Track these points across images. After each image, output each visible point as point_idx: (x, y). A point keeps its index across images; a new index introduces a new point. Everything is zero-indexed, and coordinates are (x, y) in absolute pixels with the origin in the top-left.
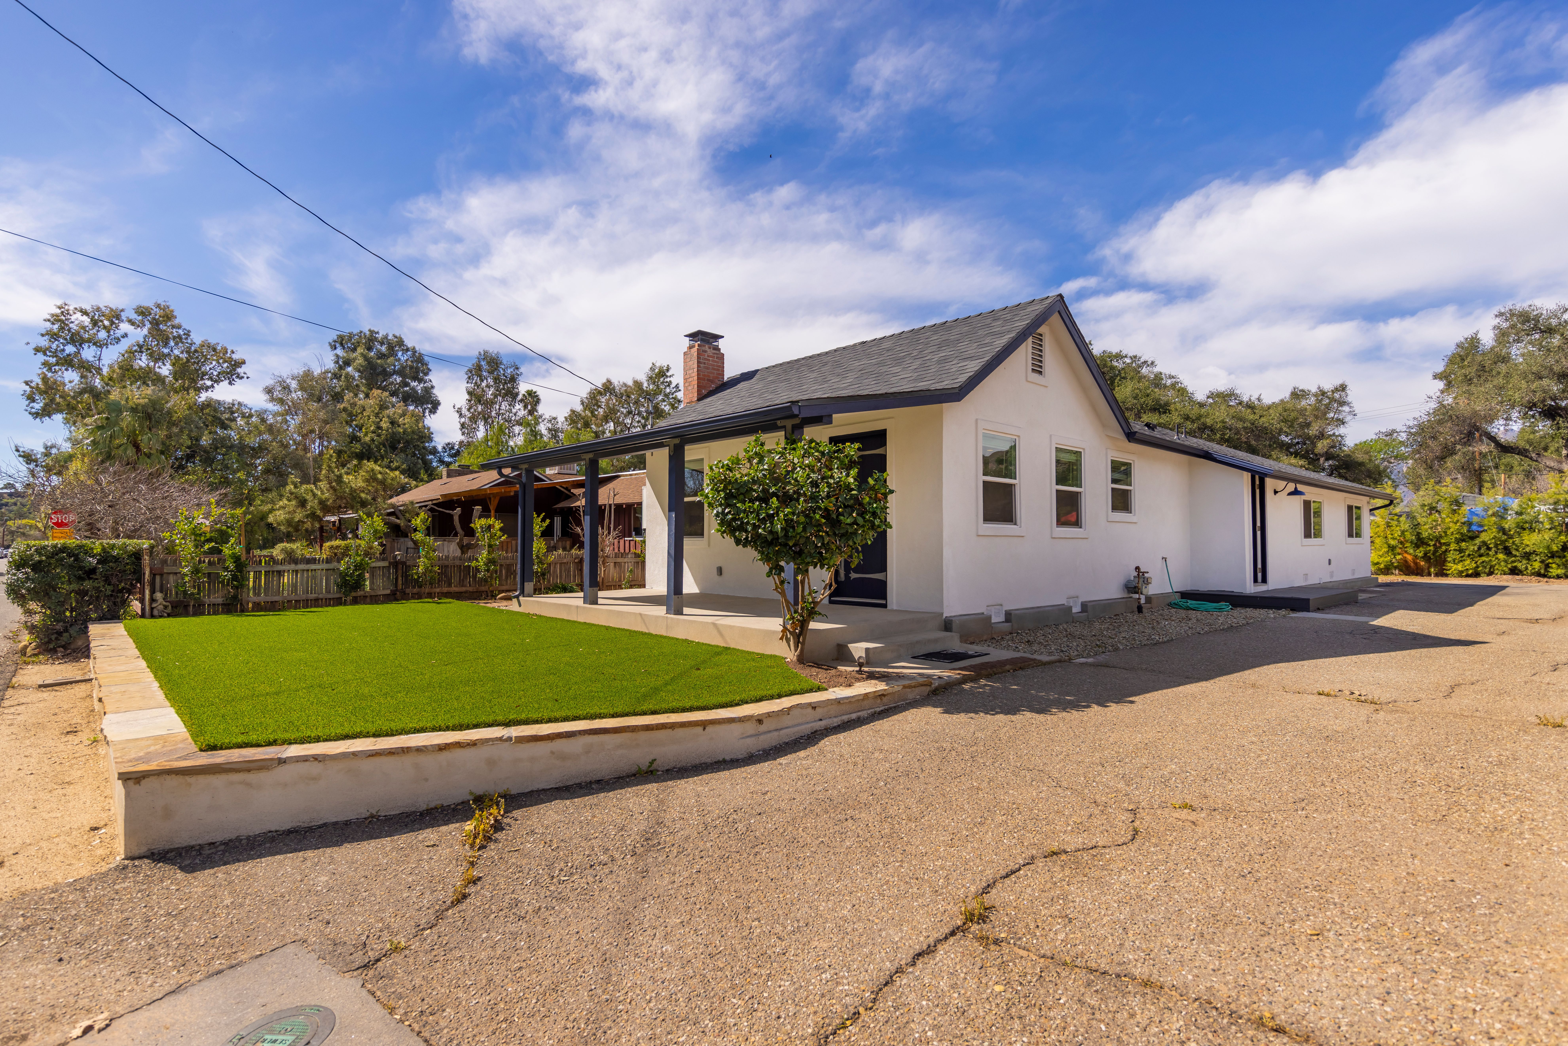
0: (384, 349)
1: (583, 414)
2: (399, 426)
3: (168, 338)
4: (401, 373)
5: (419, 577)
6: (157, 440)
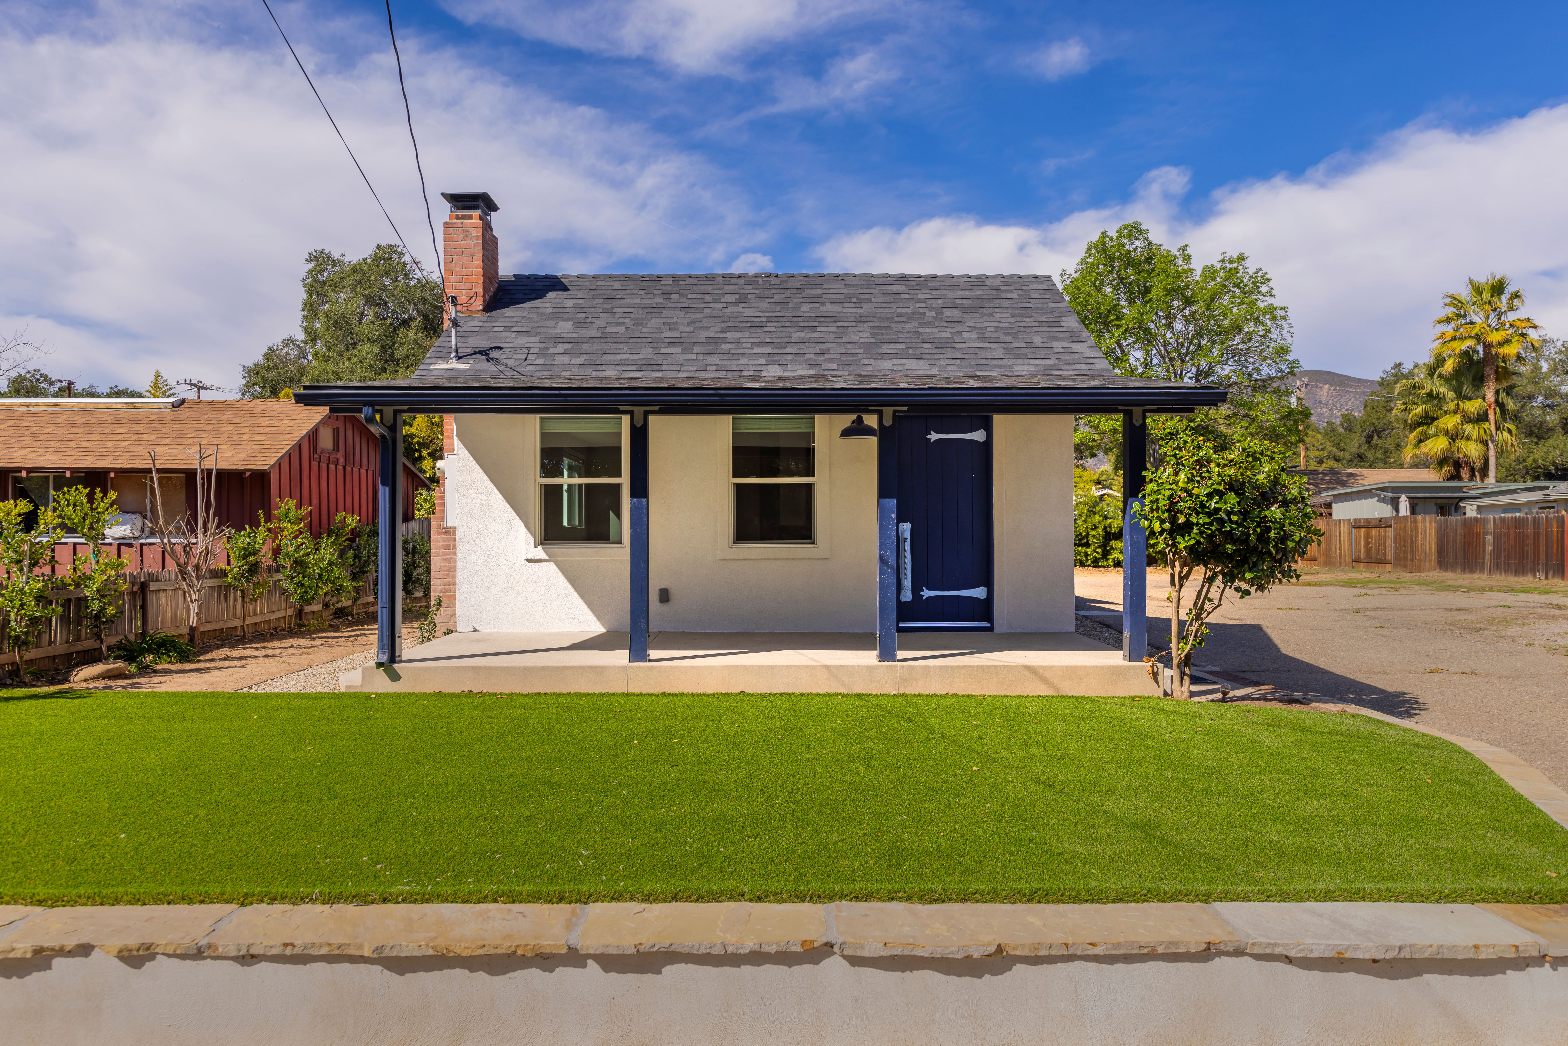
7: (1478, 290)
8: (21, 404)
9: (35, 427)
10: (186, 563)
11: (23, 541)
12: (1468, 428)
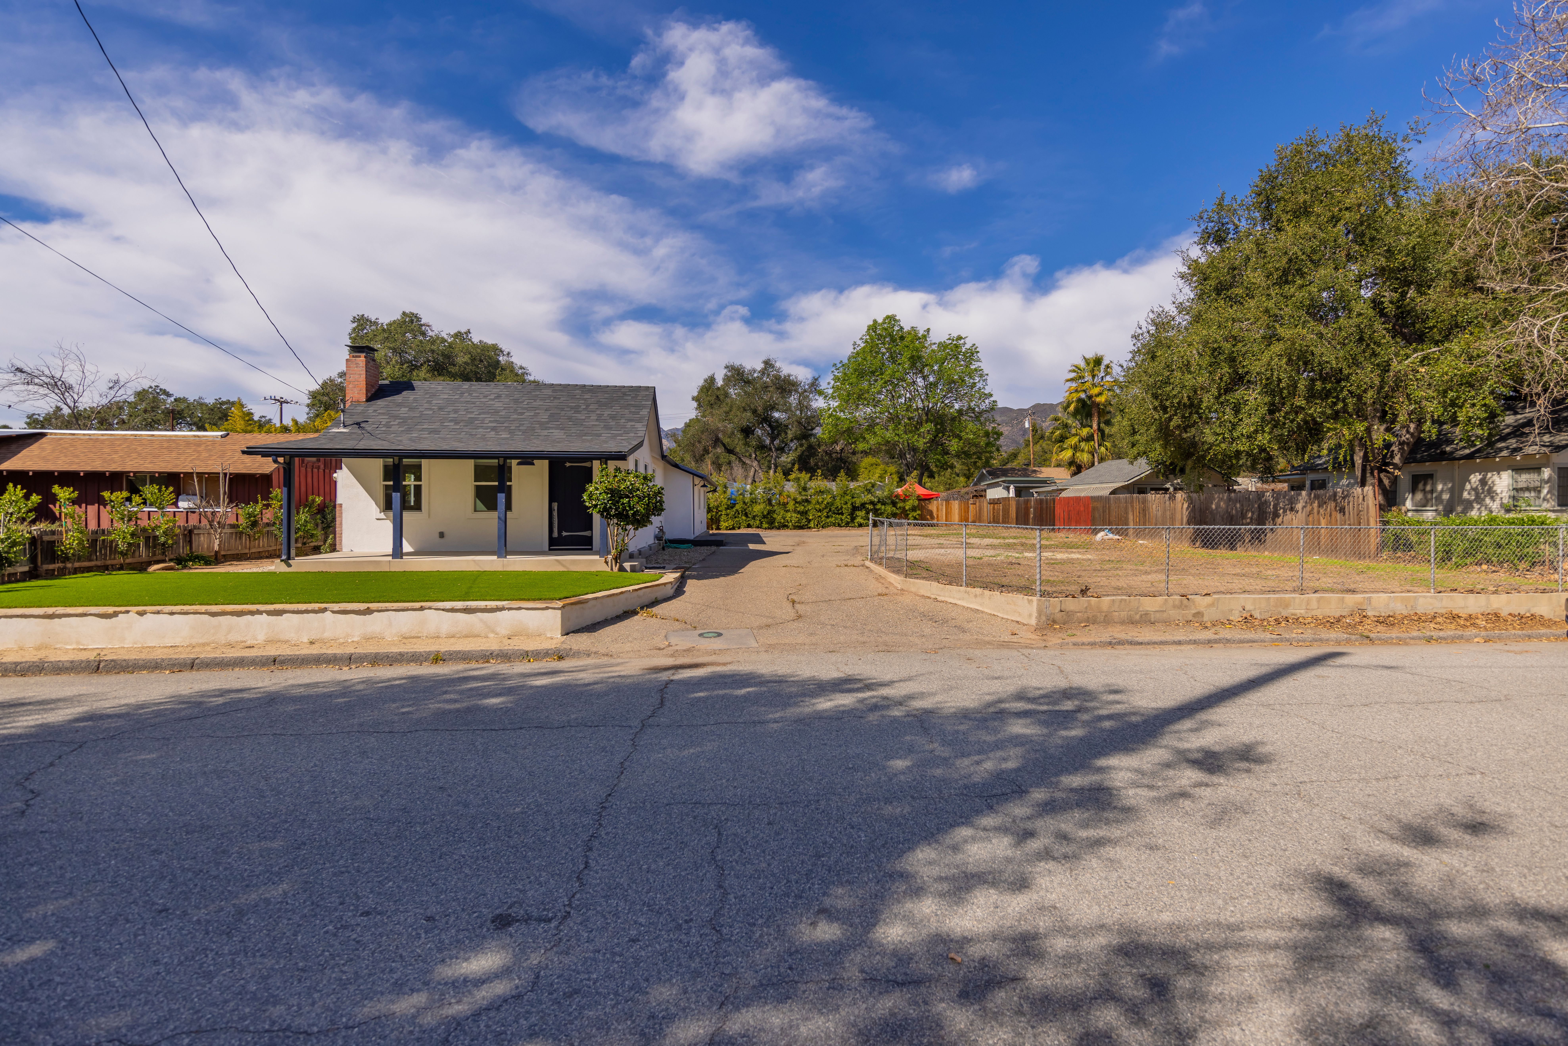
5: (69, 552)
7: (1087, 361)
8: (132, 435)
9: (139, 448)
10: (213, 521)
11: (124, 510)
12: (1083, 444)
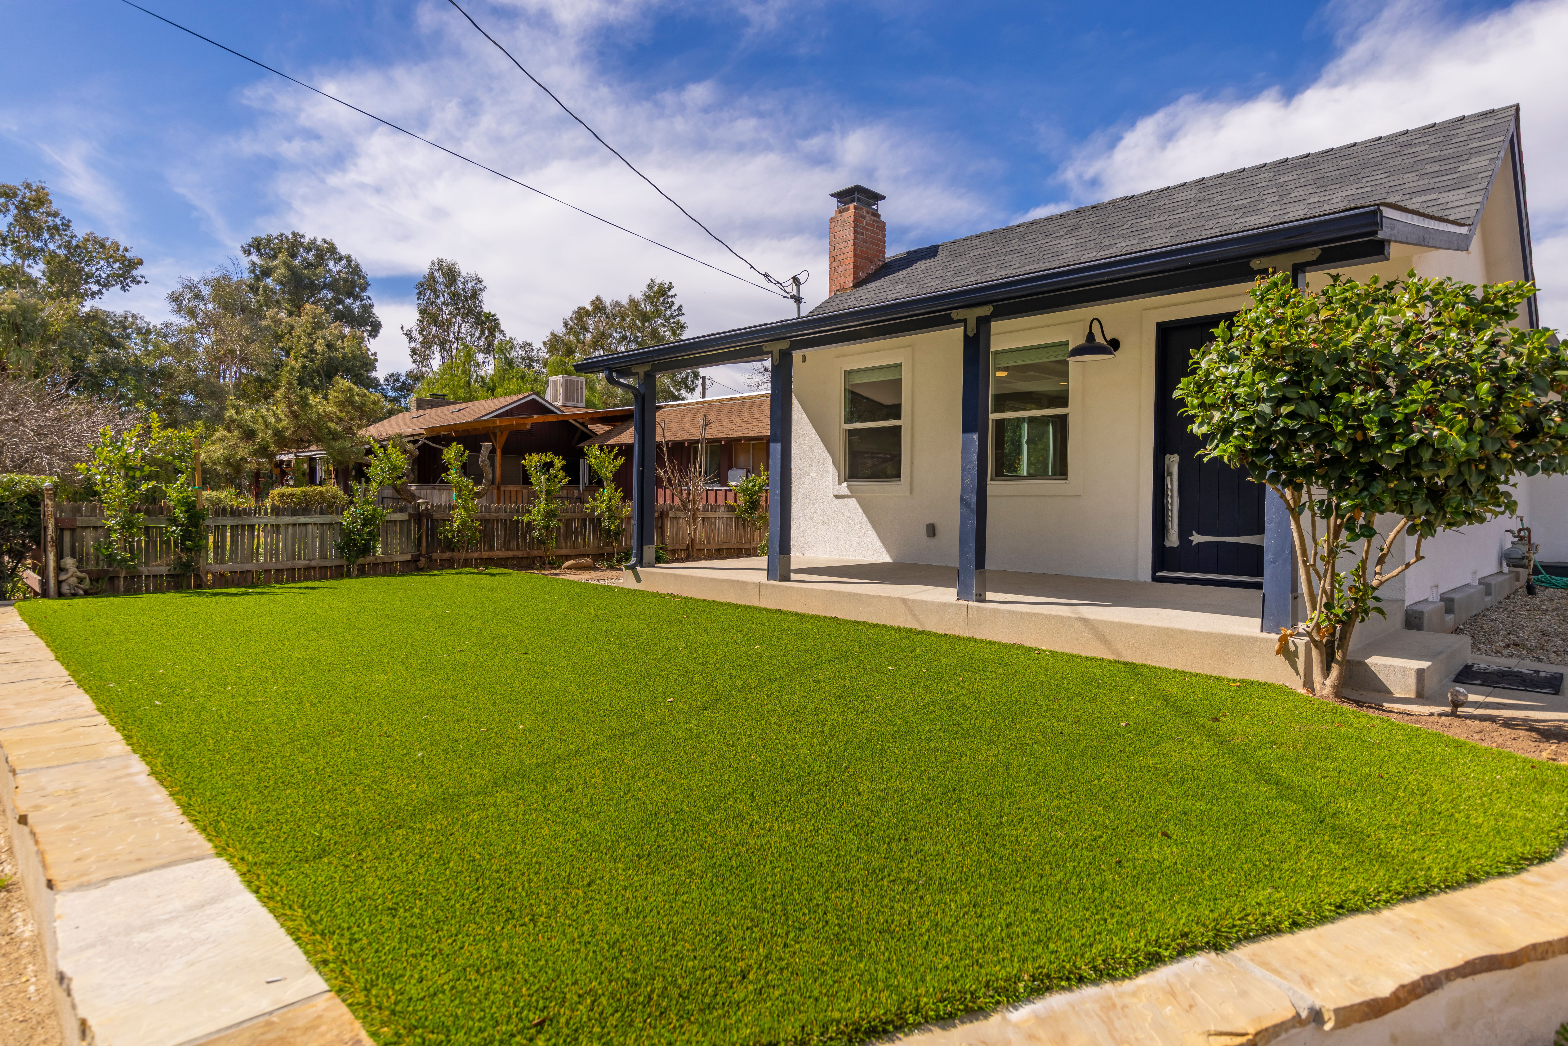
0: (311, 257)
1: (566, 338)
2: (336, 350)
3: (40, 228)
4: (332, 286)
5: (453, 537)
6: (29, 358)
